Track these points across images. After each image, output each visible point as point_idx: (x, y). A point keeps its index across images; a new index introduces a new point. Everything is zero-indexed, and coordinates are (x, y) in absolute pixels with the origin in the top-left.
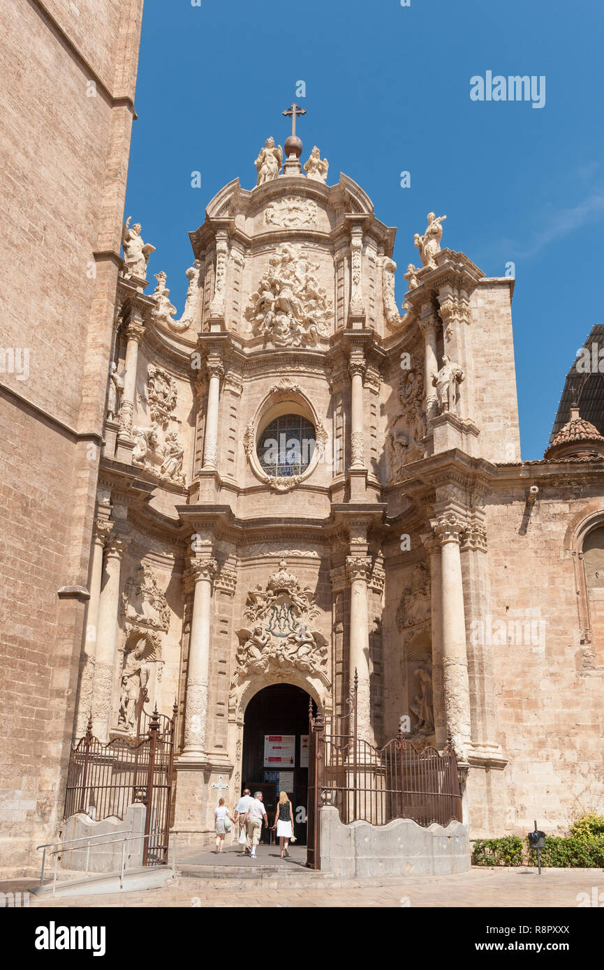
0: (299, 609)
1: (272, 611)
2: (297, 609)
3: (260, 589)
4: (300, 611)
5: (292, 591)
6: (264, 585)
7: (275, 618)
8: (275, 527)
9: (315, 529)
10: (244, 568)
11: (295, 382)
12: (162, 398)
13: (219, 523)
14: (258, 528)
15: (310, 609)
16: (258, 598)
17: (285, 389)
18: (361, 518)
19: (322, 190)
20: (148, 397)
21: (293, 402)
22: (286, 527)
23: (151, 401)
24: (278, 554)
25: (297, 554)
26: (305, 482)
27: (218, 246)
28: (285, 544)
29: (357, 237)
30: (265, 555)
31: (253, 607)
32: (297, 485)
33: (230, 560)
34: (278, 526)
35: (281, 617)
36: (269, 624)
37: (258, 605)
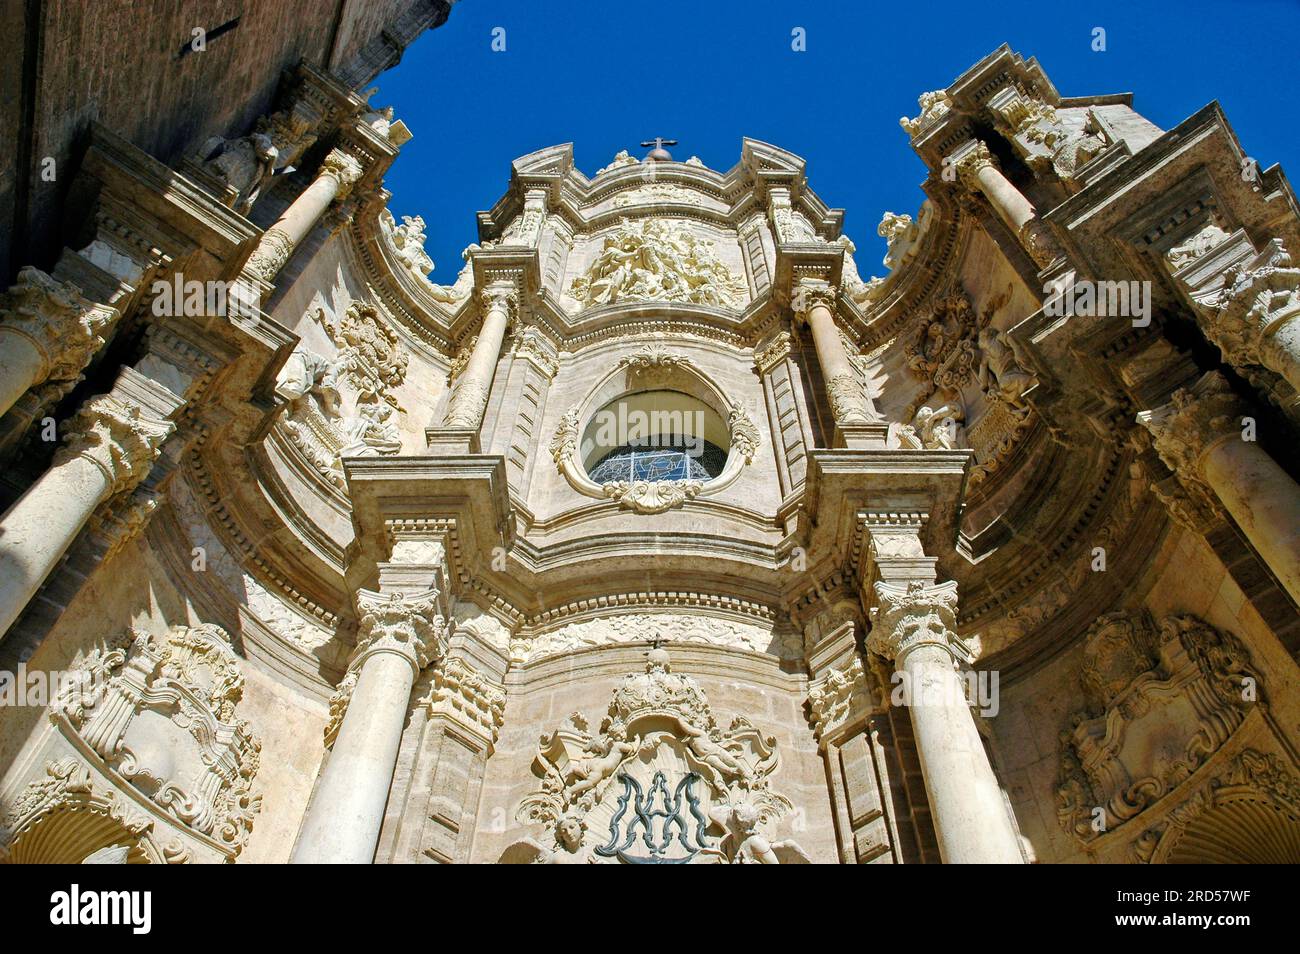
0: (718, 777)
1: (620, 790)
2: (710, 778)
3: (580, 724)
4: (721, 786)
5: (691, 723)
6: (596, 716)
7: (631, 814)
8: (634, 565)
9: (754, 576)
10: (529, 688)
11: (676, 353)
12: (370, 350)
13: (467, 528)
14: (582, 564)
15: (756, 787)
16: (573, 751)
17: (654, 358)
18: (900, 499)
19: (711, 177)
20: (338, 331)
21: (669, 394)
22: (667, 564)
23: (343, 340)
24: (643, 640)
25: (698, 640)
26: (711, 498)
27: (527, 206)
28: (663, 618)
29: (780, 197)
30: (599, 644)
31: (552, 781)
32: (692, 498)
33: (489, 657)
34: (644, 556)
35: (652, 811)
36: (610, 834)
37: (571, 771)
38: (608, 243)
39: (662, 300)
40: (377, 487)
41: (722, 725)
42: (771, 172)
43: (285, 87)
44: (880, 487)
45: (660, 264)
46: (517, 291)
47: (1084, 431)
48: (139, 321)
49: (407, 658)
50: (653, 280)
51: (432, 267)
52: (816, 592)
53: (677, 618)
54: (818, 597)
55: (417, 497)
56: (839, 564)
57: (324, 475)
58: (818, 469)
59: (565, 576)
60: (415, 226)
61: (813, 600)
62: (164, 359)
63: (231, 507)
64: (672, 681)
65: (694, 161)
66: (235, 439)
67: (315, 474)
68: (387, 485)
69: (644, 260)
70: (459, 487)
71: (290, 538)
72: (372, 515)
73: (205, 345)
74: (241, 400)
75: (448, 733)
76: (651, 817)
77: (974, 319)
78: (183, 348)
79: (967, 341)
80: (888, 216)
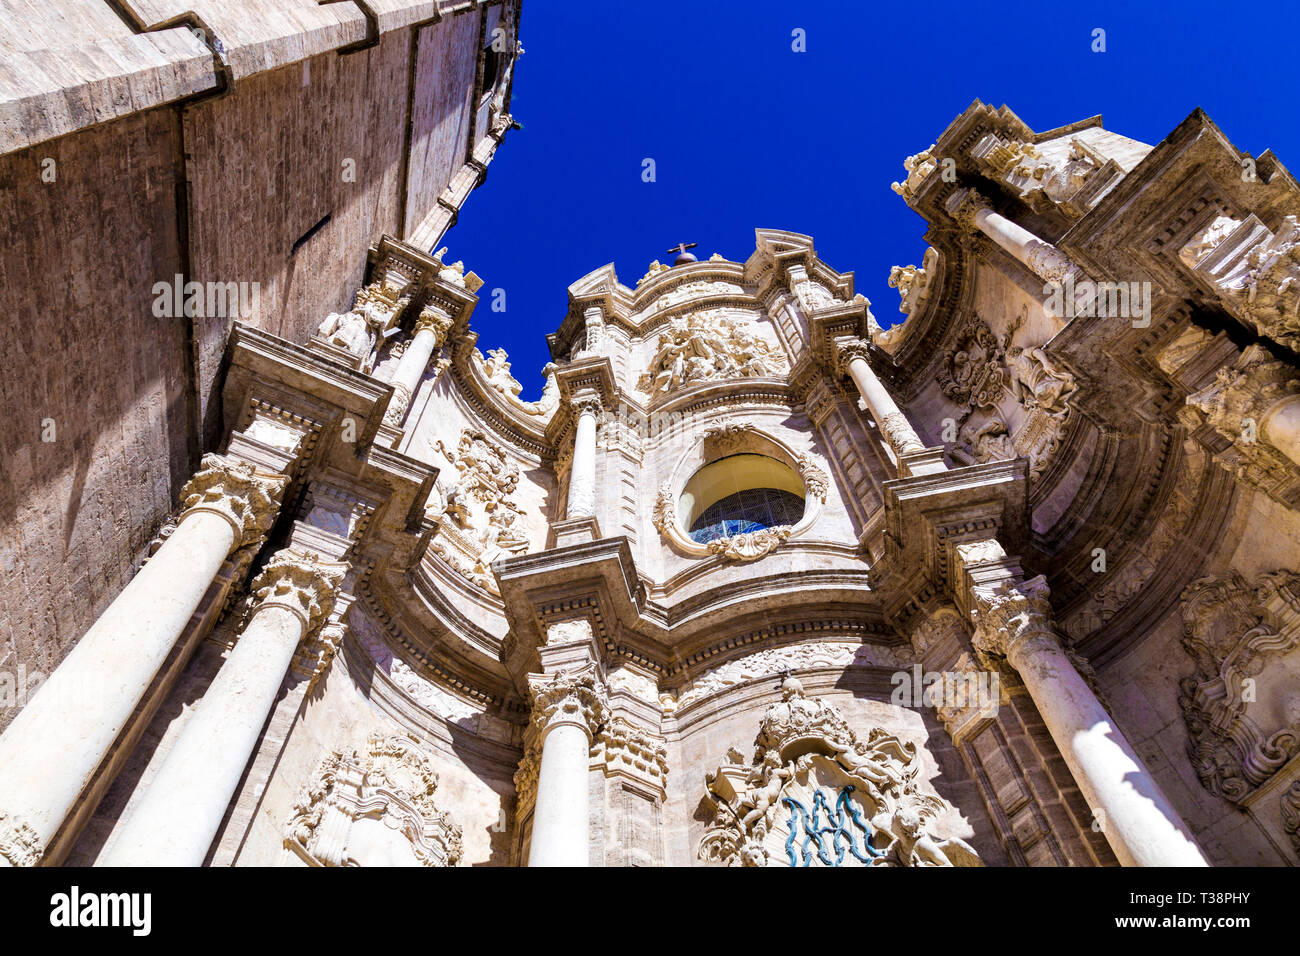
0: (872, 787)
1: (787, 813)
2: (865, 790)
3: (736, 758)
4: (878, 795)
5: (836, 741)
6: (748, 748)
8: (751, 609)
9: (855, 600)
10: (684, 733)
11: (741, 421)
12: (487, 468)
13: (606, 602)
14: (706, 615)
15: (907, 792)
16: (738, 785)
17: (723, 428)
18: (972, 511)
19: (734, 269)
20: (457, 457)
21: (742, 457)
22: (779, 603)
23: (463, 464)
24: (773, 673)
25: (822, 664)
26: (801, 538)
27: (588, 322)
28: (787, 650)
29: (798, 273)
30: (736, 683)
31: (725, 816)
32: (785, 541)
33: (645, 712)
34: (759, 599)
35: (820, 828)
36: (788, 857)
37: (740, 803)
38: (663, 341)
39: (717, 380)
40: (524, 582)
41: (863, 738)
42: (785, 254)
43: (374, 261)
44: (952, 504)
45: (710, 350)
46: (599, 395)
47: (1130, 421)
48: (302, 481)
49: (580, 726)
50: (706, 365)
51: (520, 388)
52: (913, 604)
53: (797, 648)
54: (916, 608)
55: (560, 585)
56: (928, 576)
57: (470, 580)
58: (894, 498)
59: (694, 628)
60: (500, 357)
61: (912, 611)
62: (329, 509)
63: (400, 624)
64: (809, 705)
65: (716, 257)
66: (396, 565)
67: (464, 582)
68: (533, 578)
69: (695, 349)
70: (593, 570)
71: (455, 640)
72: (523, 607)
73: (360, 490)
74: (398, 530)
75: (626, 788)
76: (820, 834)
77: (996, 342)
78: (343, 497)
79: (994, 361)
80: (895, 269)
